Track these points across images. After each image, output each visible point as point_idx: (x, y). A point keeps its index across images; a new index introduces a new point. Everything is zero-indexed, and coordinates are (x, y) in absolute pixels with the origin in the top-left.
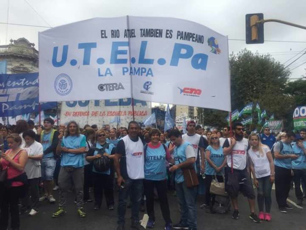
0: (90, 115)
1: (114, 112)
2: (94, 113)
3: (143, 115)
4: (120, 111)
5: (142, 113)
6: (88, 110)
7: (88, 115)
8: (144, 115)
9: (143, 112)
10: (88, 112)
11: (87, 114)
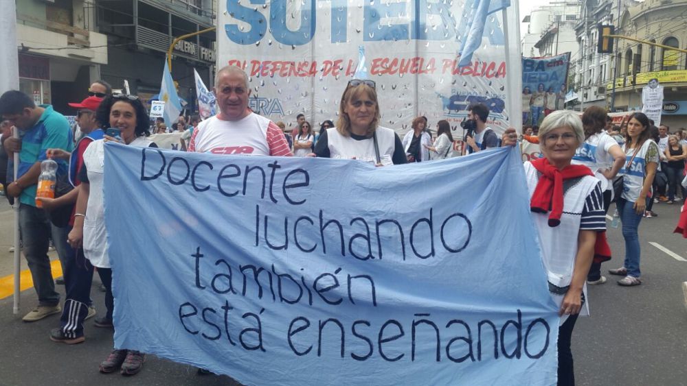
0: (319, 75)
1: (395, 62)
2: (329, 66)
3: (492, 75)
4: (417, 59)
5: (489, 69)
6: (313, 57)
7: (313, 72)
8: (497, 75)
9: (493, 65)
10: (314, 64)
11: (307, 69)
